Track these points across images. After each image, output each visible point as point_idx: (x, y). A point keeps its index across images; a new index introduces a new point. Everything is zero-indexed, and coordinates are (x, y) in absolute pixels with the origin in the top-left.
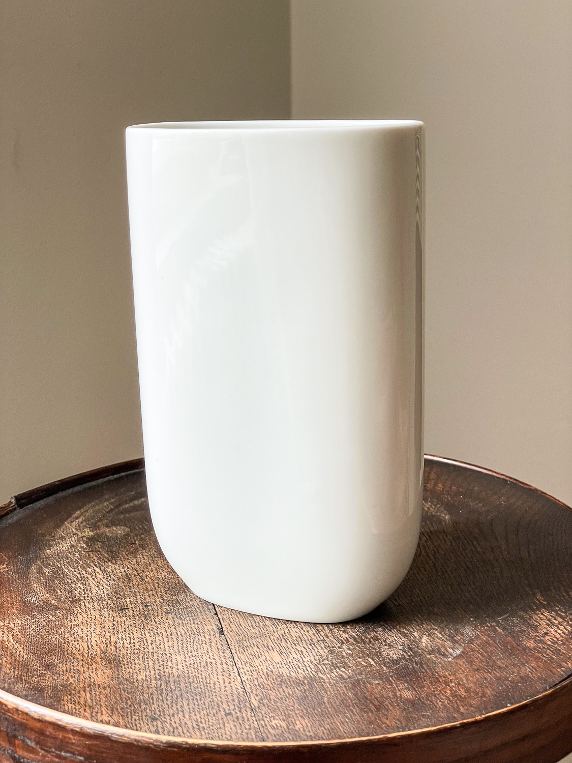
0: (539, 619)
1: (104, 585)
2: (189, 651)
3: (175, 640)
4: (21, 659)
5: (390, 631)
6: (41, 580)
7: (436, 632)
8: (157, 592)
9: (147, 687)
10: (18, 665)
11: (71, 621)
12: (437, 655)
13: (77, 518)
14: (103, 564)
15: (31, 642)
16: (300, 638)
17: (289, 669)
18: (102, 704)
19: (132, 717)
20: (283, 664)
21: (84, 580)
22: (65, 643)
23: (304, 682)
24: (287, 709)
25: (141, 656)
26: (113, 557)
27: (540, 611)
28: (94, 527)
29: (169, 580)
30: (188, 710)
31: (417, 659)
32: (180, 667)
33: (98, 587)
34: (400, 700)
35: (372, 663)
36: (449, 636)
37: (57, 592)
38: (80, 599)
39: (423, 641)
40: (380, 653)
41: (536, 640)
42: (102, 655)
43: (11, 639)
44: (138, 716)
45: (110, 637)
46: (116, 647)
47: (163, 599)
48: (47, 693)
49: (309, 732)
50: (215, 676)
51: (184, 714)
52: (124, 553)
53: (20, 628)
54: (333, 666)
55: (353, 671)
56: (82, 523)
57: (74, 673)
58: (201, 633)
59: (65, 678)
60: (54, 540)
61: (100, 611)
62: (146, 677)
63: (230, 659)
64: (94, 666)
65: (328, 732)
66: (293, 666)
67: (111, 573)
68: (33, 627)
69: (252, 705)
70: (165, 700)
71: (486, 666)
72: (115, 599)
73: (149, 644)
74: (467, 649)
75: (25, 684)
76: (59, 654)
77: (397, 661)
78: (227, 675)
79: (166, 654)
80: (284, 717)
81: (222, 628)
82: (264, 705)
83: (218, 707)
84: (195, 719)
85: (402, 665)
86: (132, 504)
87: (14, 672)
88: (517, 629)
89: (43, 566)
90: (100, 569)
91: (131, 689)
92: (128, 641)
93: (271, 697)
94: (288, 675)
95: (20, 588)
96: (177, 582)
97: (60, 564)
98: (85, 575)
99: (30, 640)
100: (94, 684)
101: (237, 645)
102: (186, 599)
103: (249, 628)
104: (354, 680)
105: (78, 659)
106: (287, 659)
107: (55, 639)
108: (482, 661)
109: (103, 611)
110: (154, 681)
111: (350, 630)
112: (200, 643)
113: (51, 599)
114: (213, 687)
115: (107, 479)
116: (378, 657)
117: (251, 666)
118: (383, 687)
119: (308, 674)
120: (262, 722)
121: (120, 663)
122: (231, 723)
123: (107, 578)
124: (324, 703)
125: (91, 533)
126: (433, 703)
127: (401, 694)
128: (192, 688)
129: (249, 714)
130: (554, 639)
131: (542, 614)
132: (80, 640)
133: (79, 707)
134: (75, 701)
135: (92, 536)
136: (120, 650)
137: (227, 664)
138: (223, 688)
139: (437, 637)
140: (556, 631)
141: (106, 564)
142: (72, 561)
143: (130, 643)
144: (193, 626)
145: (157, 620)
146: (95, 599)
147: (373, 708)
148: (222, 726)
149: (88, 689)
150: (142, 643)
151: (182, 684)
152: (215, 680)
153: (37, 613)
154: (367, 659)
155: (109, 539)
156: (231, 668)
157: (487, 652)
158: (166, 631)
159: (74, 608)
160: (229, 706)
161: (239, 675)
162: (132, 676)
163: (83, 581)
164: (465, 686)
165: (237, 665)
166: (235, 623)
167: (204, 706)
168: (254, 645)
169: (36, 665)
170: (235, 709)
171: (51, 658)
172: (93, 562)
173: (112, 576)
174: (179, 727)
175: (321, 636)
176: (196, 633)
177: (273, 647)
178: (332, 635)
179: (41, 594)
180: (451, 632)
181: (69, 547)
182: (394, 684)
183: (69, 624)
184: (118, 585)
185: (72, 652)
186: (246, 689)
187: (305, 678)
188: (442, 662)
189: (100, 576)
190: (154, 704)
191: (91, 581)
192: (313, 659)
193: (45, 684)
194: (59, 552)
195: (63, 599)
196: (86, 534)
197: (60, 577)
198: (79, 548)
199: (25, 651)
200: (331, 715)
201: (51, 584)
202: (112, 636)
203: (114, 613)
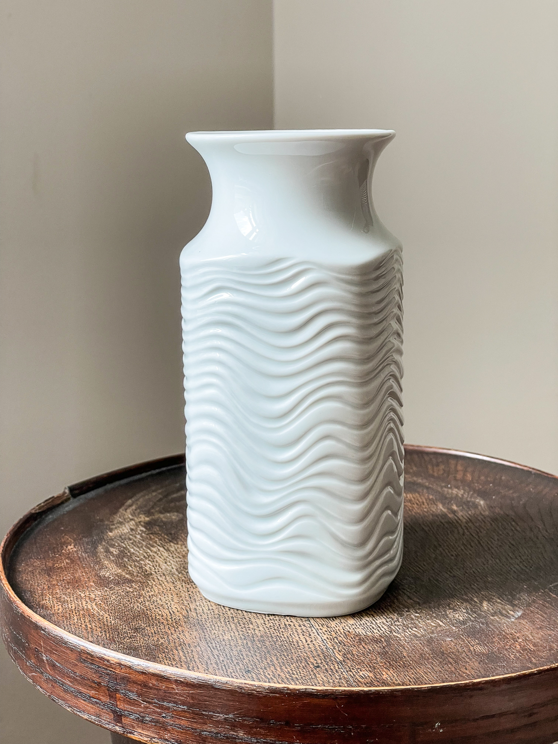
1: (171, 562)
4: (109, 624)
6: (110, 558)
7: (494, 598)
9: (235, 645)
10: (108, 629)
11: (148, 592)
12: (500, 616)
13: (130, 506)
14: (166, 544)
15: (115, 610)
17: (365, 630)
19: (227, 670)
20: (358, 626)
21: (151, 558)
22: (147, 610)
23: (381, 640)
24: (371, 662)
25: (222, 620)
26: (173, 538)
28: (148, 513)
30: (279, 664)
31: (483, 620)
32: (261, 628)
33: (166, 563)
35: (441, 623)
36: (507, 601)
37: (128, 568)
38: (152, 574)
39: (485, 605)
40: (447, 616)
42: (185, 620)
43: (95, 607)
44: (233, 669)
45: (189, 604)
46: (196, 613)
48: (142, 652)
50: (296, 636)
51: (275, 667)
52: (182, 535)
53: (101, 598)
54: (405, 627)
55: (425, 630)
56: (136, 510)
57: (162, 634)
59: (155, 639)
60: (114, 525)
61: (173, 583)
62: (232, 638)
63: (307, 622)
64: (180, 628)
65: (414, 681)
66: (368, 627)
67: (175, 552)
68: (114, 597)
69: (337, 659)
70: (254, 656)
71: (549, 625)
72: (185, 573)
74: (527, 611)
76: (144, 619)
77: (463, 622)
78: (308, 635)
79: (245, 619)
80: (370, 669)
82: (348, 659)
83: (306, 661)
84: (287, 671)
85: (469, 625)
87: (106, 635)
90: (164, 548)
91: (220, 647)
92: (207, 608)
93: (354, 653)
94: (365, 634)
95: (92, 565)
97: (125, 544)
98: (151, 553)
99: (113, 608)
100: (184, 643)
104: (428, 638)
105: (162, 623)
106: (360, 621)
107: (137, 607)
108: (543, 621)
109: (176, 583)
110: (239, 641)
113: (124, 574)
114: (296, 645)
115: (149, 473)
116: (445, 619)
117: (328, 627)
118: (456, 643)
119: (383, 633)
120: (350, 673)
121: (204, 626)
122: (322, 674)
123: (172, 556)
124: (405, 657)
125: (147, 519)
126: (506, 656)
127: (474, 649)
128: (277, 645)
129: (336, 666)
132: (161, 607)
133: (175, 663)
134: (170, 658)
135: (148, 521)
136: (201, 616)
137: (305, 626)
138: (307, 645)
139: (496, 602)
141: (168, 544)
142: (135, 542)
143: (209, 609)
146: (166, 573)
147: (451, 660)
148: (313, 677)
149: (179, 648)
150: (220, 609)
151: (267, 643)
152: (297, 639)
153: (114, 585)
154: (435, 621)
155: (165, 523)
156: (310, 630)
157: (546, 613)
159: (148, 581)
160: (316, 660)
161: (319, 635)
162: (219, 637)
163: (150, 559)
164: (532, 642)
165: (315, 627)
167: (293, 661)
169: (124, 628)
170: (322, 663)
171: (137, 622)
172: (156, 543)
173: (177, 554)
174: (273, 678)
179: (114, 570)
180: (508, 598)
181: (130, 531)
182: (466, 641)
183: (147, 595)
184: (185, 561)
185: (156, 618)
186: (328, 646)
187: (382, 637)
188: (506, 622)
189: (166, 554)
190: (245, 659)
191: (157, 558)
192: (385, 621)
193: (137, 644)
194: (121, 534)
195: (135, 574)
196: (142, 519)
197: (128, 555)
198: (139, 531)
199: (112, 617)
200: (413, 667)
201: (121, 561)
202: (190, 604)
203: (187, 584)
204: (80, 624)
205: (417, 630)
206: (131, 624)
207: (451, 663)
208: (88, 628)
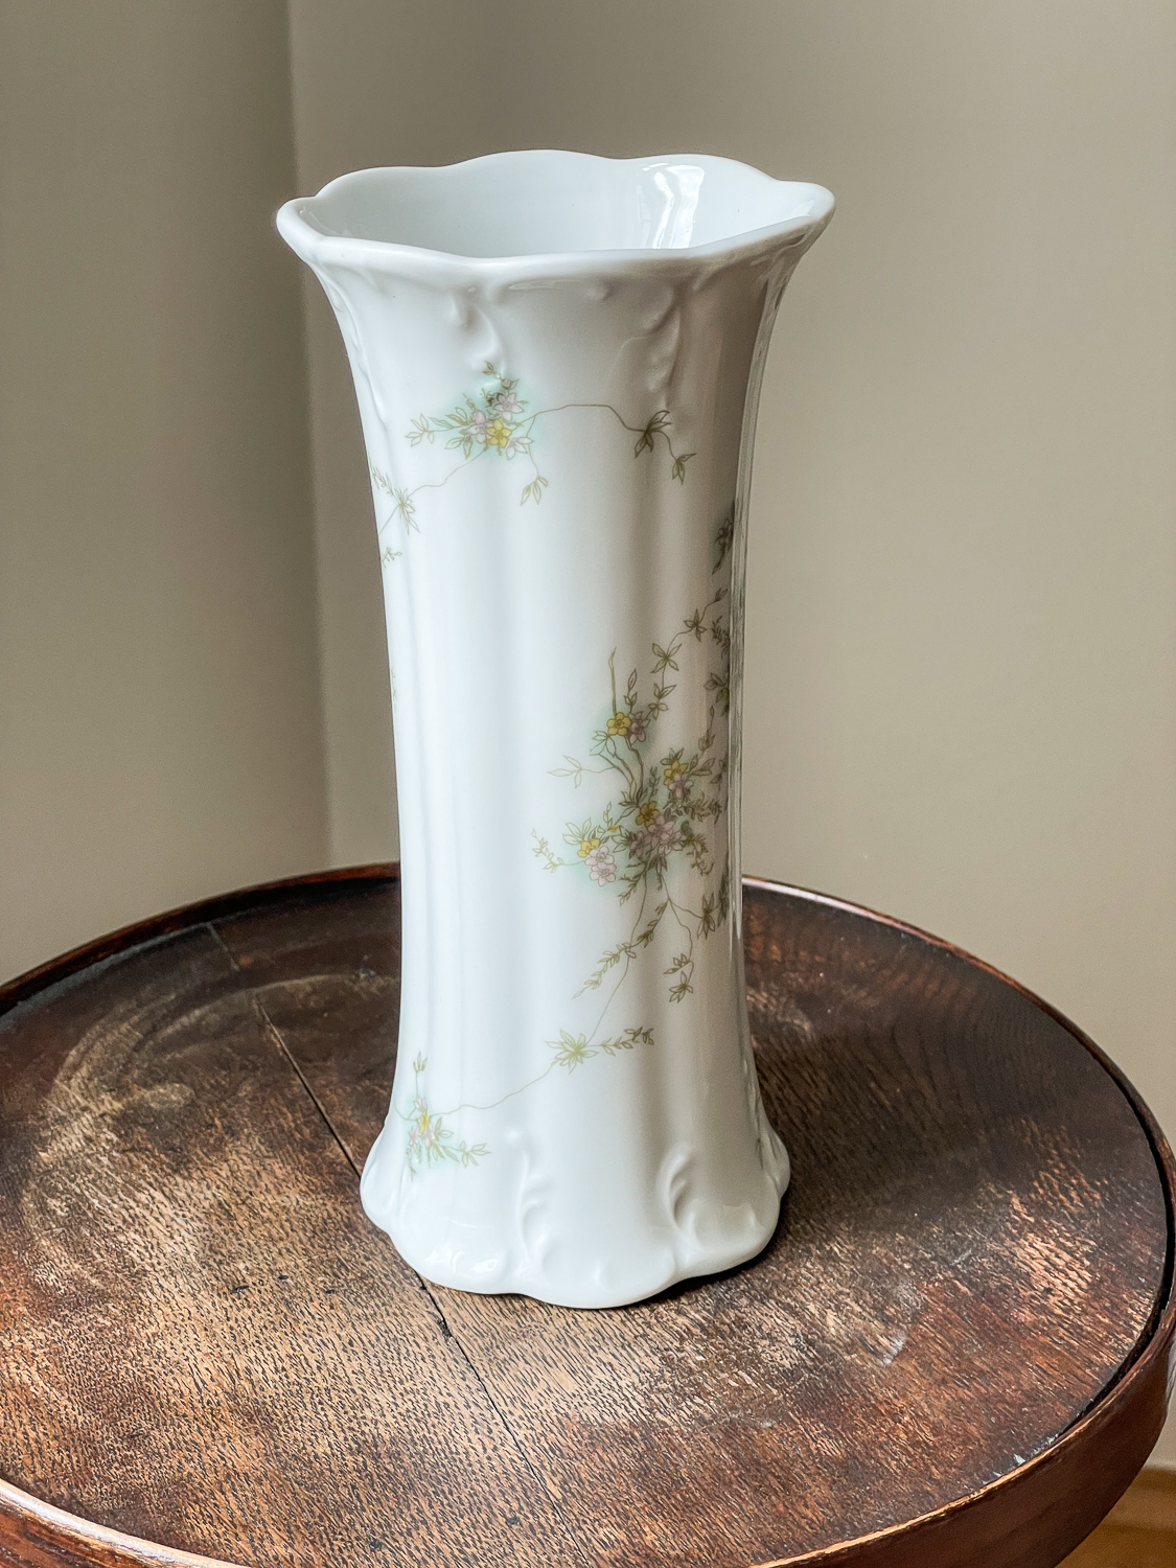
0: (1028, 1257)
1: (183, 1233)
2: (397, 1379)
3: (361, 1355)
4: (73, 1429)
5: (764, 1304)
6: (51, 1228)
7: (848, 1301)
8: (292, 1243)
9: (341, 1472)
10: (73, 1440)
11: (144, 1326)
12: (862, 1353)
13: (76, 1067)
14: (166, 1181)
15: (80, 1384)
16: (599, 1332)
17: (599, 1408)
18: (266, 1519)
19: (331, 1544)
20: (585, 1397)
21: (140, 1224)
22: (147, 1379)
23: (633, 1436)
24: (619, 1501)
25: (307, 1400)
26: (180, 1164)
27: (1026, 1240)
28: (119, 1089)
29: (309, 1211)
30: (434, 1519)
31: (829, 1365)
32: (390, 1419)
33: (172, 1237)
34: (820, 1462)
35: (749, 1381)
36: (874, 1308)
37: (94, 1258)
38: (145, 1271)
39: (830, 1323)
40: (758, 1357)
41: (1032, 1307)
42: (230, 1403)
43: (36, 1377)
44: (342, 1540)
45: (232, 1357)
46: (251, 1382)
47: (310, 1260)
48: (150, 1501)
49: (674, 1549)
50: (463, 1434)
52: (200, 1153)
53: (47, 1350)
54: (679, 1395)
55: (718, 1402)
56: (90, 1079)
57: (188, 1450)
58: (409, 1336)
59: (175, 1463)
60: (48, 1127)
61: (193, 1295)
62: (332, 1449)
63: (481, 1394)
64: (223, 1429)
66: (604, 1400)
67: (187, 1203)
68: (74, 1345)
69: (551, 1497)
70: (383, 1500)
71: (958, 1372)
72: (215, 1265)
73: (316, 1371)
74: (914, 1334)
75: (101, 1486)
76: (146, 1408)
77: (792, 1372)
78: (485, 1431)
79: (354, 1392)
80: (618, 1519)
81: (444, 1321)
82: (573, 1495)
83: (489, 1506)
85: (803, 1382)
86: (178, 1026)
87: (69, 1457)
88: (993, 1284)
89: (44, 1195)
90: (163, 1192)
91: (310, 1479)
92: (272, 1366)
93: (583, 1476)
94: (600, 1421)
95: (16, 1253)
96: (325, 1214)
97: (78, 1185)
98: (137, 1209)
99: (76, 1379)
100: (235, 1472)
101: (484, 1359)
102: (354, 1256)
103: (497, 1317)
104: (726, 1422)
105: (185, 1415)
106: (587, 1385)
107: (126, 1371)
108: (947, 1360)
109: (199, 1297)
110: (348, 1457)
111: (688, 1308)
112: (412, 1358)
113: (86, 1274)
114: (466, 1461)
116: (756, 1367)
117: (524, 1405)
118: (782, 1435)
119: (637, 1416)
120: (579, 1533)
121: (272, 1420)
122: (523, 1540)
123: (183, 1216)
124: (682, 1479)
125: (118, 1105)
126: (882, 1465)
127: (817, 1449)
128: (427, 1465)
129: (550, 1516)
130: (1066, 1301)
131: (1031, 1245)
132: (174, 1370)
133: (224, 1529)
134: (211, 1517)
135: (121, 1111)
136: (262, 1389)
137: (478, 1405)
138: (486, 1461)
139: (852, 1312)
140: (1065, 1284)
141: (171, 1179)
142: (100, 1178)
143: (276, 1369)
144: (387, 1319)
145: (312, 1311)
146: (175, 1268)
147: (775, 1484)
148: (508, 1550)
149: (227, 1486)
150: (300, 1367)
151: (406, 1458)
152: (467, 1444)
153: (71, 1311)
154: (736, 1373)
155: (158, 1117)
156: (488, 1415)
157: (951, 1342)
158: (339, 1336)
159: (140, 1294)
160: (507, 1502)
161: (508, 1429)
162: (304, 1448)
163: (137, 1227)
164: (929, 1421)
165: (498, 1406)
166: (467, 1307)
167: (462, 1507)
168: (517, 1357)
169: (106, 1437)
170: (521, 1508)
171: (131, 1418)
172: (144, 1177)
173: (193, 1210)
175: (639, 1325)
176: (398, 1336)
177: (556, 1359)
178: (658, 1322)
179: (64, 1265)
180: (875, 1300)
181: (84, 1144)
182: (800, 1426)
183: (142, 1334)
184: (212, 1230)
185: (169, 1401)
186: (530, 1461)
187: (634, 1426)
188: (875, 1368)
189: (168, 1211)
190: (365, 1511)
191: (153, 1225)
192: (636, 1381)
193: (139, 1482)
194: (66, 1155)
195: (111, 1276)
196: (106, 1107)
197: (88, 1220)
198: (103, 1144)
199: (76, 1407)
200: (702, 1507)
201: (76, 1238)
202: (235, 1356)
203: (223, 1299)
204: (11, 1431)
205: (701, 1402)
206: (119, 1423)
207: (776, 1493)
208: (31, 1442)
